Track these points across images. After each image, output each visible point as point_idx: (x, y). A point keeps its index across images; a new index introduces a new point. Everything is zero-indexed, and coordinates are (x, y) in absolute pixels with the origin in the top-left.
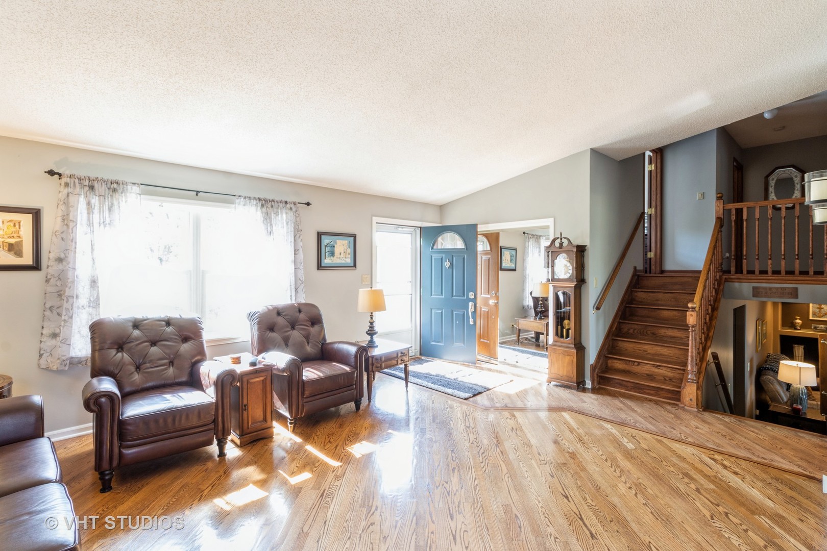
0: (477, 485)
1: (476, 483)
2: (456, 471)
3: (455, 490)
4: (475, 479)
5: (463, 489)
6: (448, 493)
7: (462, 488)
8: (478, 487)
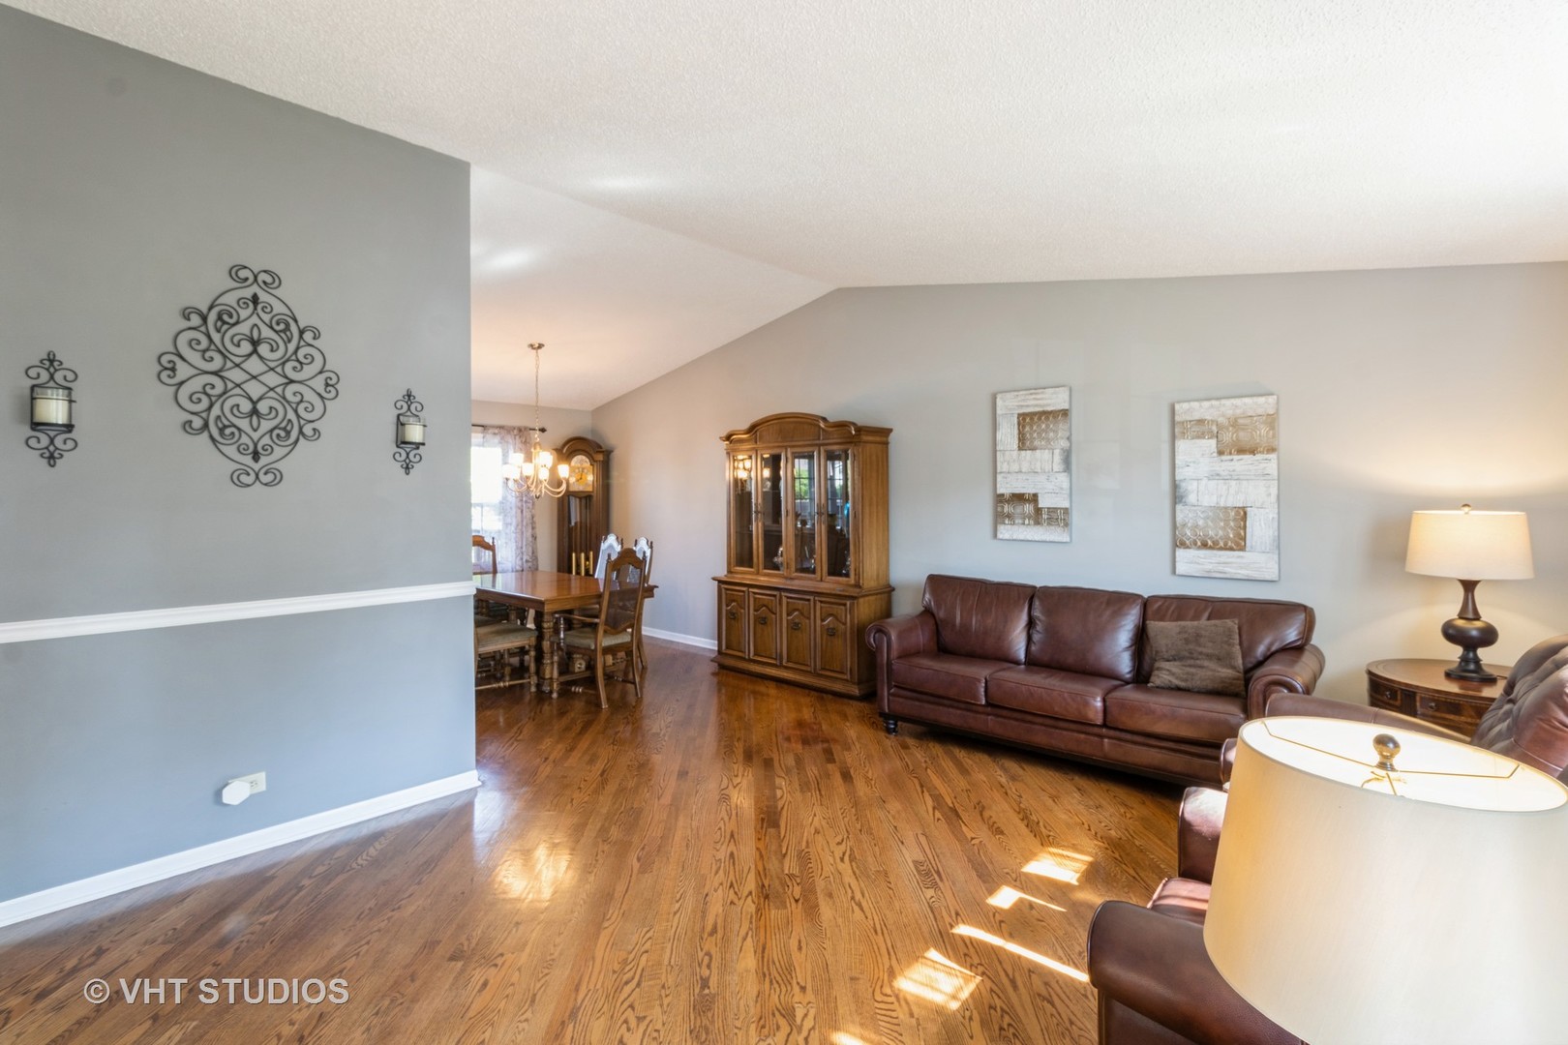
0: (677, 902)
1: (677, 905)
2: (709, 928)
3: (720, 891)
4: (675, 913)
5: (706, 892)
6: (732, 885)
7: (707, 895)
8: (678, 896)
